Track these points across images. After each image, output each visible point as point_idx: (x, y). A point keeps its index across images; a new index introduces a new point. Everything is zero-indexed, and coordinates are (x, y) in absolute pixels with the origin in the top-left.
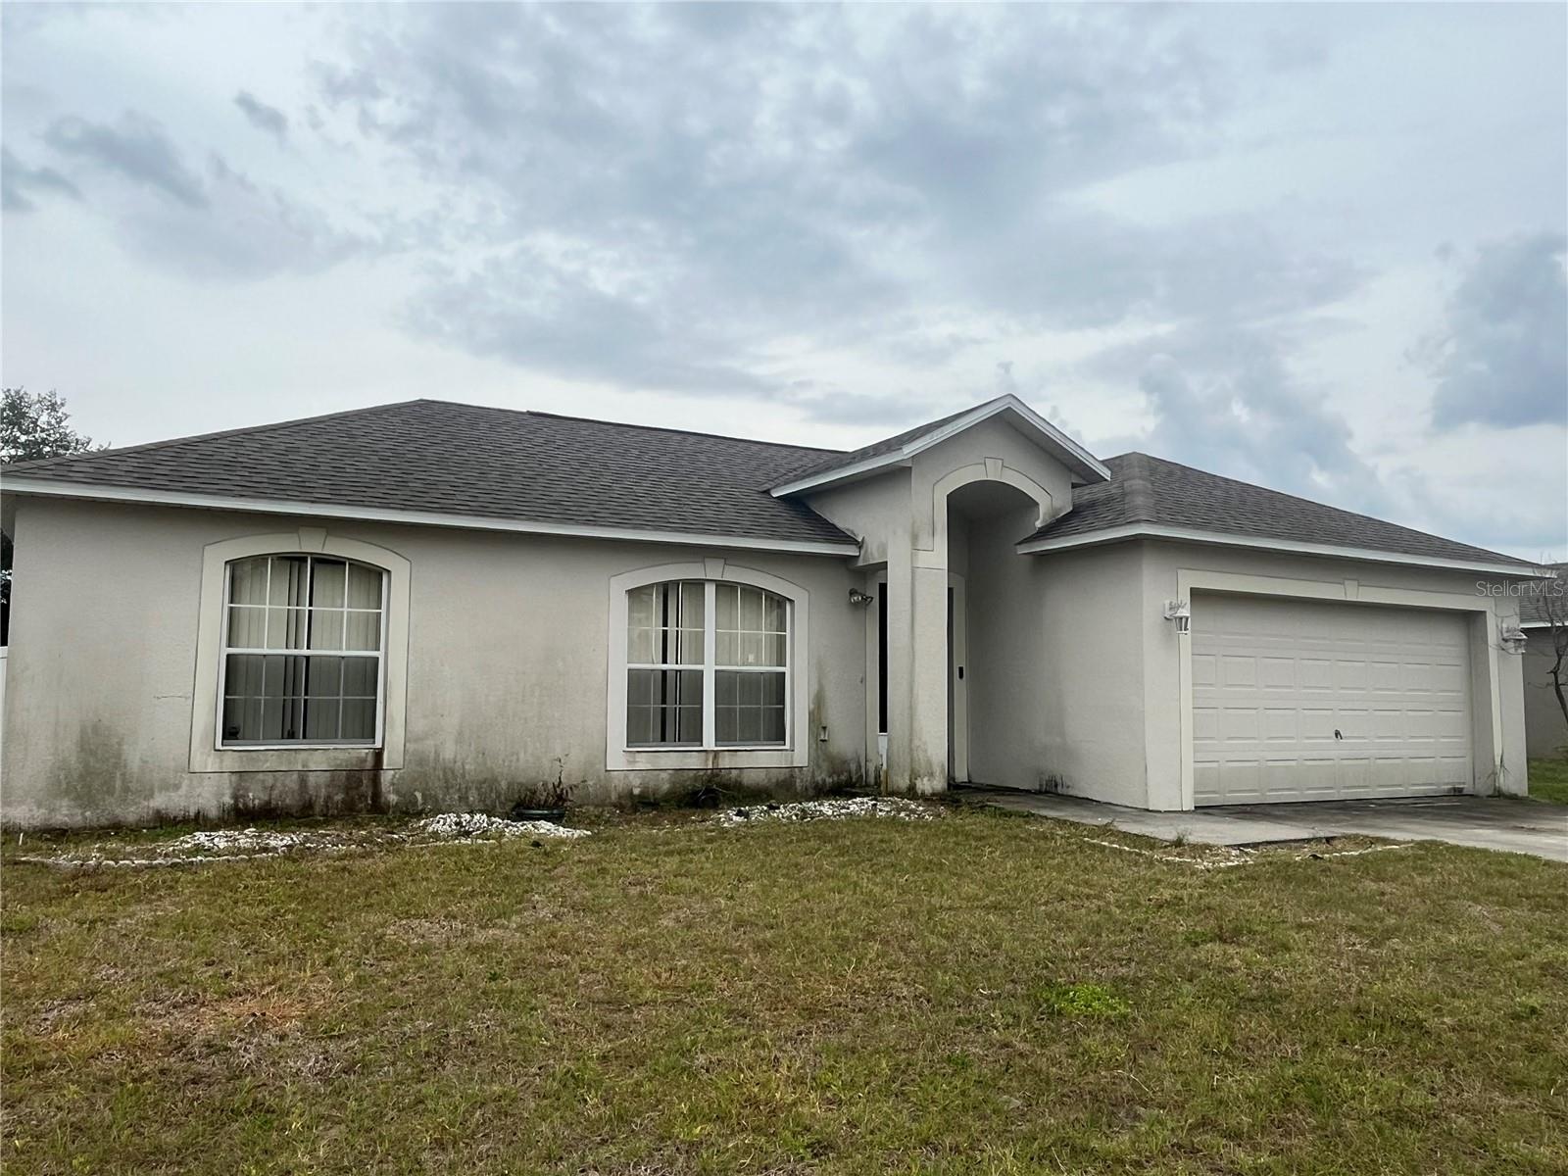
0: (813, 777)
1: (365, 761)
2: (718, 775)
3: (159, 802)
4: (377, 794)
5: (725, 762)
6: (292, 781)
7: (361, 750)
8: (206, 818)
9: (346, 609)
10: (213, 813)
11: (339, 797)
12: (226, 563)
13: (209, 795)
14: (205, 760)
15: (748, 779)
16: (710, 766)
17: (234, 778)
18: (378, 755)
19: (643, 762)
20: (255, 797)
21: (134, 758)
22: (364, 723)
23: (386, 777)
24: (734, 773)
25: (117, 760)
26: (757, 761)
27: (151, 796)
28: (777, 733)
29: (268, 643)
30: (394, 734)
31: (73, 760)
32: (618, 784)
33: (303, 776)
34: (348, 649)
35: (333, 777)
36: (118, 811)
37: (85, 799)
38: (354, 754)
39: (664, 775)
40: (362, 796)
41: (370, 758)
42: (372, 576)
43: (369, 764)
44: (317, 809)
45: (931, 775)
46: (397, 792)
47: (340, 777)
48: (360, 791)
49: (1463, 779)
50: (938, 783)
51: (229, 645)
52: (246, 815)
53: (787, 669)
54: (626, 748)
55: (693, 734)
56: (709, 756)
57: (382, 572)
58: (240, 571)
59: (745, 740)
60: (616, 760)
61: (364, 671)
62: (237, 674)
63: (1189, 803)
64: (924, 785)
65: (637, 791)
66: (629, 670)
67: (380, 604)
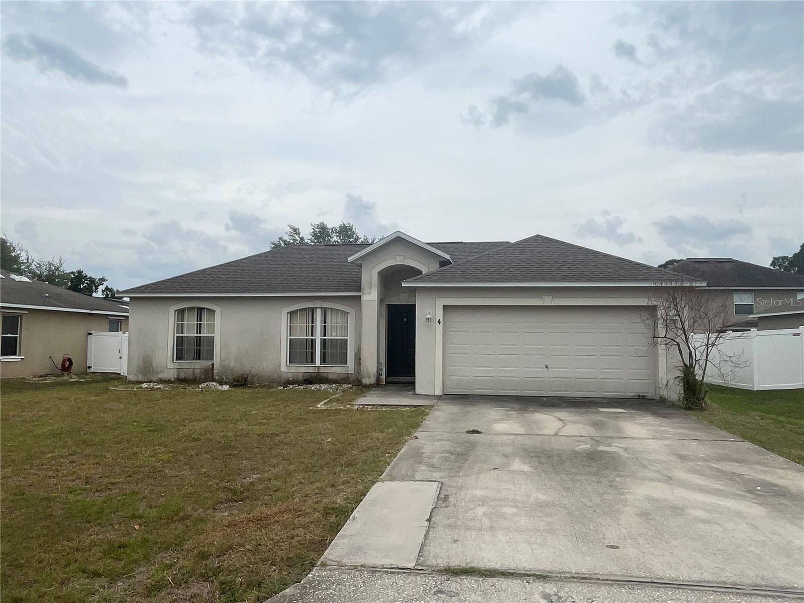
0: (355, 376)
1: (209, 366)
2: (319, 375)
3: (161, 376)
4: (213, 376)
5: (322, 371)
6: (191, 372)
7: (208, 363)
8: (171, 381)
9: (205, 322)
10: (173, 379)
11: (203, 377)
12: (176, 311)
13: (171, 375)
14: (170, 365)
15: (331, 377)
16: (316, 372)
17: (177, 370)
18: (213, 364)
19: (293, 370)
20: (182, 376)
21: (154, 364)
22: (210, 356)
23: (215, 371)
24: (325, 375)
25: (151, 364)
26: (334, 370)
27: (158, 374)
28: (345, 362)
29: (190, 333)
30: (217, 359)
31: (142, 365)
32: (284, 376)
33: (194, 370)
34: (206, 334)
35: (201, 371)
36: (152, 378)
37: (144, 375)
38: (206, 364)
39: (300, 374)
40: (209, 377)
42: (212, 312)
43: (211, 367)
44: (198, 380)
45: (370, 377)
46: (218, 376)
47: (203, 371)
48: (208, 375)
49: (647, 391)
50: (373, 380)
51: (177, 333)
52: (181, 380)
53: (348, 338)
54: (288, 364)
55: (313, 361)
56: (317, 368)
57: (215, 311)
58: (181, 313)
59: (331, 363)
60: (284, 369)
61: (211, 340)
62: (180, 341)
63: (438, 392)
64: (366, 381)
65: (291, 379)
66: (290, 339)
67: (214, 321)
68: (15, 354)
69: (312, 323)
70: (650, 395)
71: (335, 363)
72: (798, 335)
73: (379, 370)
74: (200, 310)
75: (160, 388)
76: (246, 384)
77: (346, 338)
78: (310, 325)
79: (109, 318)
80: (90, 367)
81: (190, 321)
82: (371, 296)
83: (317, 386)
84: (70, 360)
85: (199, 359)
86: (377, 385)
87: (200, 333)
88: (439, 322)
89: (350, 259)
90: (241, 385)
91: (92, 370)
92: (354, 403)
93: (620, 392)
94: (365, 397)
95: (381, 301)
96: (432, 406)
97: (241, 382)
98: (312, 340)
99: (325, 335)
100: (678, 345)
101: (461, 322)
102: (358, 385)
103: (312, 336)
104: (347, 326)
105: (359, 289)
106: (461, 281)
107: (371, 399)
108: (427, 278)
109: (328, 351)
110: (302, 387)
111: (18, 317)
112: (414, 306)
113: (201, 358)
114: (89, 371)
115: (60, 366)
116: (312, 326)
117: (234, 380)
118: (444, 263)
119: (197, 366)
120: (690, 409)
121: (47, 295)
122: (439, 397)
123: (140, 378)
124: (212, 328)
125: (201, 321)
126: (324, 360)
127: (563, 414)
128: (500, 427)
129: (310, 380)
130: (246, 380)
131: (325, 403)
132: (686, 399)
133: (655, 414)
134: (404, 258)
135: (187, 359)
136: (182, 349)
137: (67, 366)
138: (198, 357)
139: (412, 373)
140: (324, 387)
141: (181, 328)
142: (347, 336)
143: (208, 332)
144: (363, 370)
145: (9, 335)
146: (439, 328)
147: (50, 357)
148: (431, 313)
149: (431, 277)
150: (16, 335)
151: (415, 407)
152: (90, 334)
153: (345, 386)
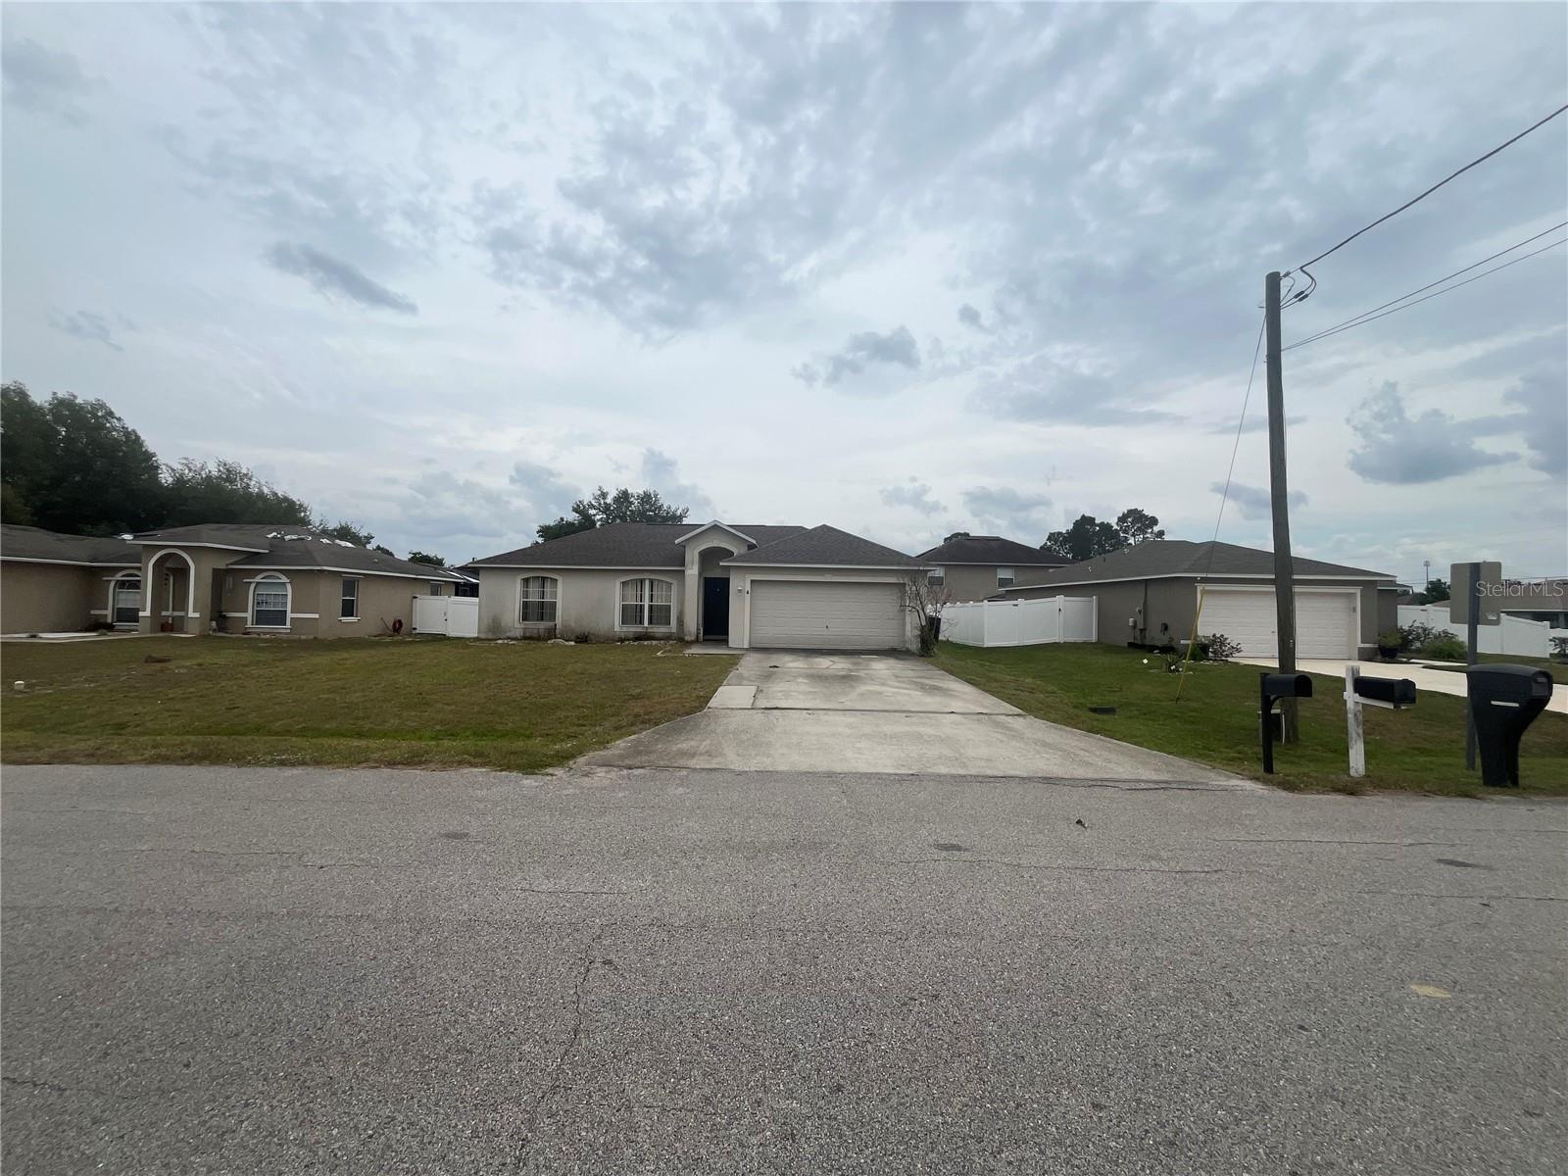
0: (678, 635)
1: (552, 626)
2: (647, 634)
3: (508, 634)
4: (556, 634)
5: (650, 630)
6: (536, 631)
7: (552, 624)
8: (520, 638)
9: (548, 590)
10: (522, 637)
11: (548, 635)
12: (522, 579)
13: (518, 633)
14: (517, 625)
15: (657, 635)
16: (646, 631)
17: (524, 629)
18: (555, 625)
19: (625, 629)
20: (528, 635)
21: (503, 623)
22: (553, 617)
23: (557, 631)
24: (653, 633)
25: (500, 624)
26: (660, 630)
27: (506, 632)
28: (668, 622)
29: (534, 598)
30: (558, 620)
31: (491, 625)
32: (617, 634)
33: (539, 629)
34: (549, 599)
35: (545, 630)
36: (501, 636)
37: (494, 633)
38: (550, 624)
39: (631, 633)
40: (552, 635)
42: (554, 581)
43: (553, 628)
44: (543, 638)
45: (691, 635)
46: (562, 634)
47: (547, 630)
48: (551, 633)
49: (897, 645)
50: (693, 638)
51: (523, 599)
52: (525, 638)
53: (671, 604)
54: (621, 625)
55: (641, 622)
56: (645, 628)
57: (556, 580)
58: (526, 581)
59: (657, 624)
60: (617, 629)
61: (554, 605)
62: (526, 605)
63: (746, 646)
64: (687, 638)
65: (623, 637)
66: (622, 604)
67: (556, 588)
68: (352, 616)
69: (641, 591)
70: (899, 648)
71: (661, 624)
72: (1017, 605)
73: (698, 629)
74: (544, 579)
75: (514, 644)
76: (587, 641)
78: (639, 593)
79: (431, 582)
80: (415, 629)
81: (534, 589)
82: (692, 571)
83: (649, 642)
84: (400, 621)
86: (696, 641)
87: (543, 599)
88: (748, 593)
89: (677, 542)
90: (583, 642)
91: (417, 631)
92: (684, 653)
93: (879, 646)
94: (692, 649)
95: (700, 574)
96: (743, 655)
97: (583, 639)
98: (641, 605)
99: (651, 602)
100: (918, 612)
101: (764, 592)
102: (682, 641)
103: (641, 602)
104: (671, 595)
105: (684, 564)
106: (764, 562)
107: (695, 650)
108: (738, 559)
109: (655, 614)
110: (636, 643)
111: (355, 582)
112: (729, 579)
113: (544, 619)
114: (414, 632)
115: (391, 628)
116: (641, 594)
117: (577, 637)
118: (751, 547)
119: (542, 626)
120: (923, 656)
121: (378, 560)
122: (747, 649)
123: (490, 636)
124: (555, 595)
125: (543, 588)
126: (650, 622)
127: (835, 659)
128: (791, 665)
129: (639, 638)
130: (587, 637)
132: (922, 648)
133: (897, 658)
134: (720, 541)
135: (533, 620)
136: (528, 611)
137: (398, 626)
138: (542, 619)
139: (726, 633)
140: (654, 642)
141: (526, 594)
142: (671, 602)
143: (551, 598)
144: (686, 630)
145: (348, 598)
146: (748, 597)
147: (382, 619)
148: (741, 585)
149: (741, 558)
150: (353, 598)
151: (730, 655)
152: (415, 597)
153: (671, 642)
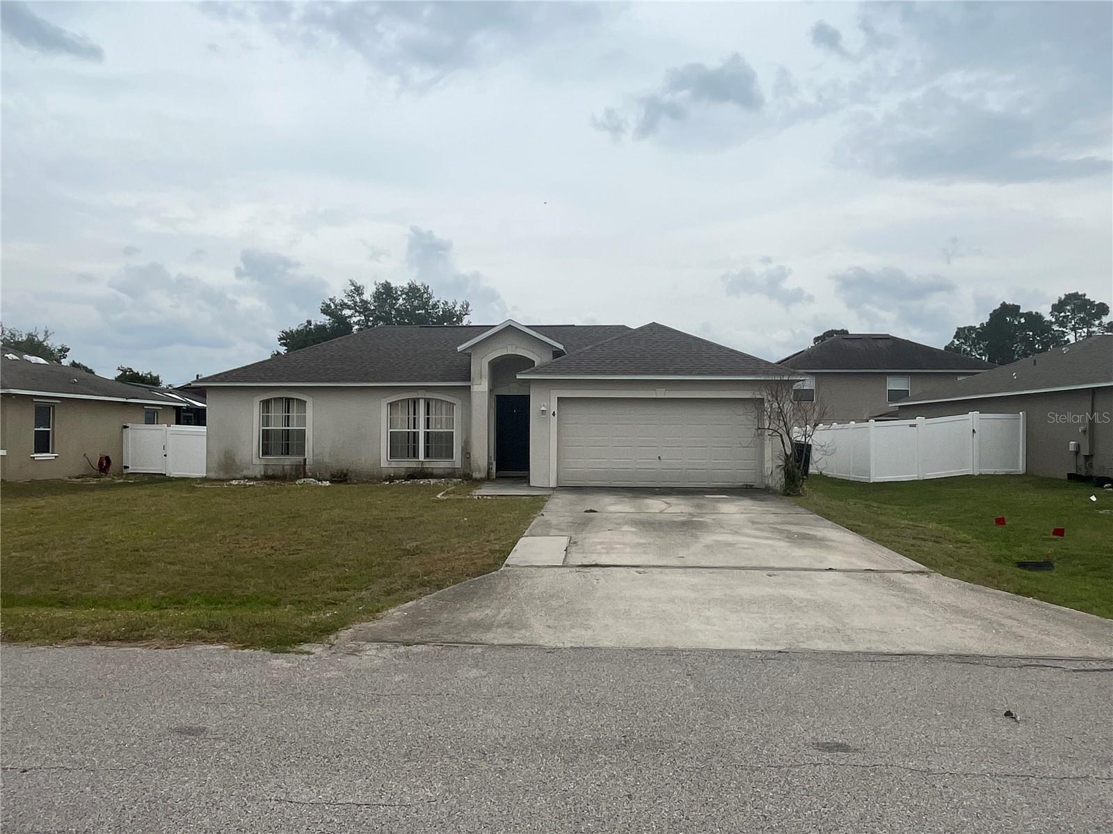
0: (464, 471)
2: (423, 470)
3: (245, 473)
4: (305, 472)
5: (426, 465)
6: (280, 468)
7: (301, 458)
8: (257, 478)
9: (295, 414)
10: (259, 476)
11: (293, 473)
12: (261, 401)
13: (258, 471)
14: (256, 461)
15: (435, 471)
16: (420, 466)
17: (264, 466)
18: (305, 460)
19: (394, 464)
20: (270, 472)
21: (238, 459)
22: (301, 450)
23: (307, 467)
24: (431, 469)
25: (234, 460)
26: (440, 464)
27: (242, 471)
28: (450, 455)
29: (277, 426)
30: (309, 454)
31: (223, 459)
32: (384, 471)
33: (283, 466)
34: (296, 427)
35: (291, 467)
36: (235, 475)
37: (226, 471)
38: (299, 460)
39: (403, 469)
40: (301, 473)
41: (303, 461)
42: (302, 403)
43: (302, 463)
44: (287, 476)
45: (480, 471)
46: (311, 472)
47: (294, 467)
48: (300, 471)
49: (753, 481)
50: (483, 475)
51: (263, 426)
52: (267, 477)
53: (454, 431)
54: (389, 459)
55: (415, 455)
56: (420, 463)
57: (305, 402)
58: (266, 404)
59: (436, 457)
60: (384, 464)
61: (302, 434)
62: (266, 435)
63: (553, 484)
64: (476, 475)
65: (392, 475)
66: (391, 432)
67: (305, 412)
68: (48, 452)
69: (414, 414)
70: (756, 485)
71: (441, 457)
72: (915, 426)
73: (489, 464)
74: (288, 400)
75: (253, 485)
76: (346, 480)
77: (452, 430)
78: (412, 416)
79: (145, 407)
80: (126, 467)
81: (277, 414)
82: (481, 387)
83: (426, 481)
84: (107, 459)
85: (288, 454)
86: (488, 479)
87: (288, 426)
88: (554, 414)
89: (459, 348)
90: (340, 482)
91: (129, 471)
92: (473, 494)
93: (729, 482)
94: (481, 489)
95: (491, 391)
96: (549, 496)
97: (341, 478)
98: (414, 432)
99: (428, 428)
100: (781, 436)
101: (576, 415)
102: (469, 479)
103: (414, 428)
104: (453, 418)
105: (468, 378)
106: (575, 374)
107: (486, 491)
108: (540, 370)
109: (432, 444)
110: (409, 482)
111: (50, 408)
112: (528, 396)
113: (290, 453)
114: (125, 471)
115: (96, 466)
116: (414, 418)
117: (333, 476)
118: (557, 353)
119: (289, 461)
120: (788, 495)
121: (76, 380)
122: (554, 489)
123: (222, 476)
124: (303, 421)
125: (288, 413)
126: (427, 455)
128: (612, 508)
129: (412, 475)
130: (345, 475)
131: (443, 495)
132: (787, 485)
133: (753, 498)
134: (516, 347)
135: (276, 455)
136: (268, 443)
137: (105, 464)
138: (287, 452)
139: (527, 467)
140: (433, 481)
141: (266, 421)
142: (453, 429)
143: (298, 425)
144: (474, 465)
145: (42, 429)
146: (554, 420)
147: (85, 455)
148: (545, 404)
149: (544, 369)
150: (48, 429)
151: (533, 496)
152: (126, 427)
153: (455, 480)
